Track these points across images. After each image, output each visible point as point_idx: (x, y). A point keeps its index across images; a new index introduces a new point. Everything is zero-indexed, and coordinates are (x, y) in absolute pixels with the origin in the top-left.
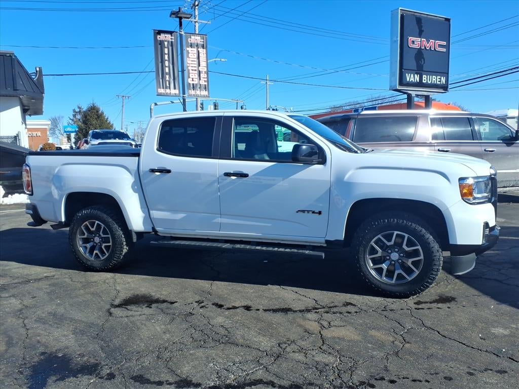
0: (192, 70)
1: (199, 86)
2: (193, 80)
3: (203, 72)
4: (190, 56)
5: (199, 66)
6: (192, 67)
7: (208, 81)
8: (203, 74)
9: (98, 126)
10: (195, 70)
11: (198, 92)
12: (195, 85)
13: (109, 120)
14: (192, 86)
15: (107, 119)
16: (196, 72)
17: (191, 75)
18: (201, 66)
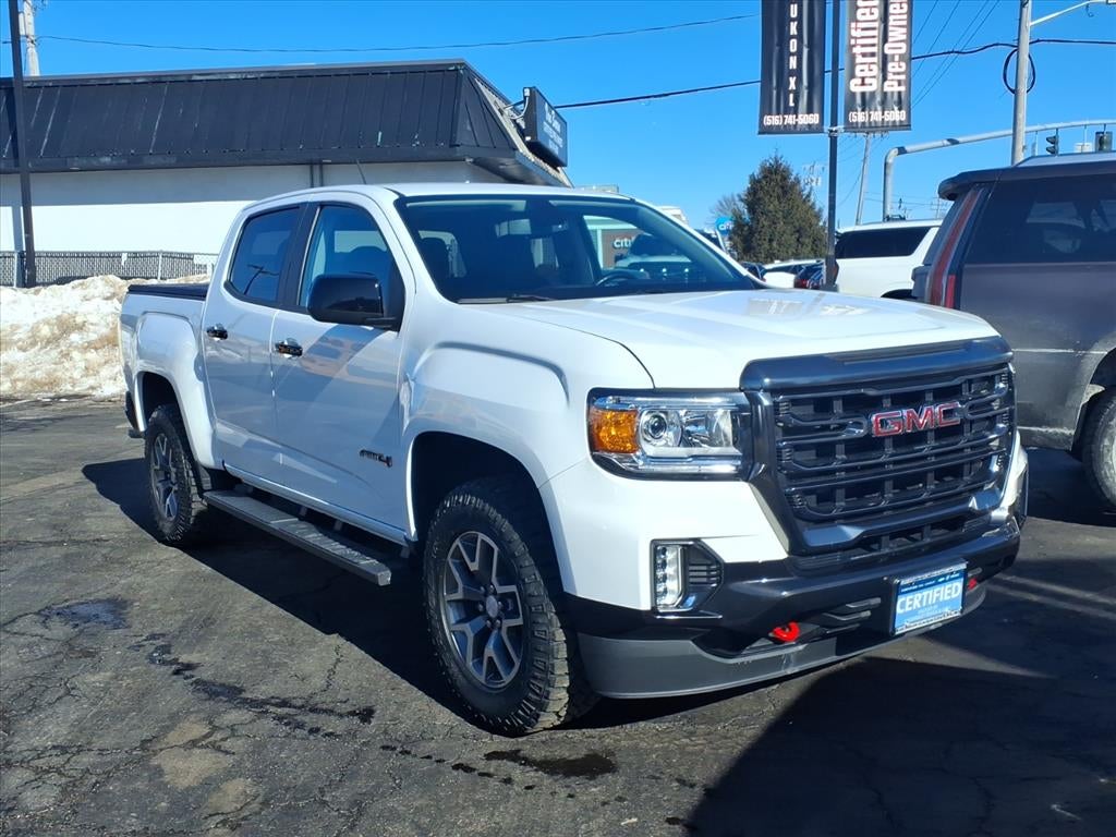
0: (864, 55)
1: (878, 99)
2: (863, 84)
3: (897, 58)
4: (859, 17)
5: (885, 40)
6: (863, 46)
7: (909, 83)
8: (896, 64)
9: (780, 215)
10: (873, 55)
11: (876, 116)
12: (867, 97)
13: (812, 197)
14: (859, 100)
15: (808, 196)
16: (875, 59)
17: (858, 68)
18: (890, 40)
